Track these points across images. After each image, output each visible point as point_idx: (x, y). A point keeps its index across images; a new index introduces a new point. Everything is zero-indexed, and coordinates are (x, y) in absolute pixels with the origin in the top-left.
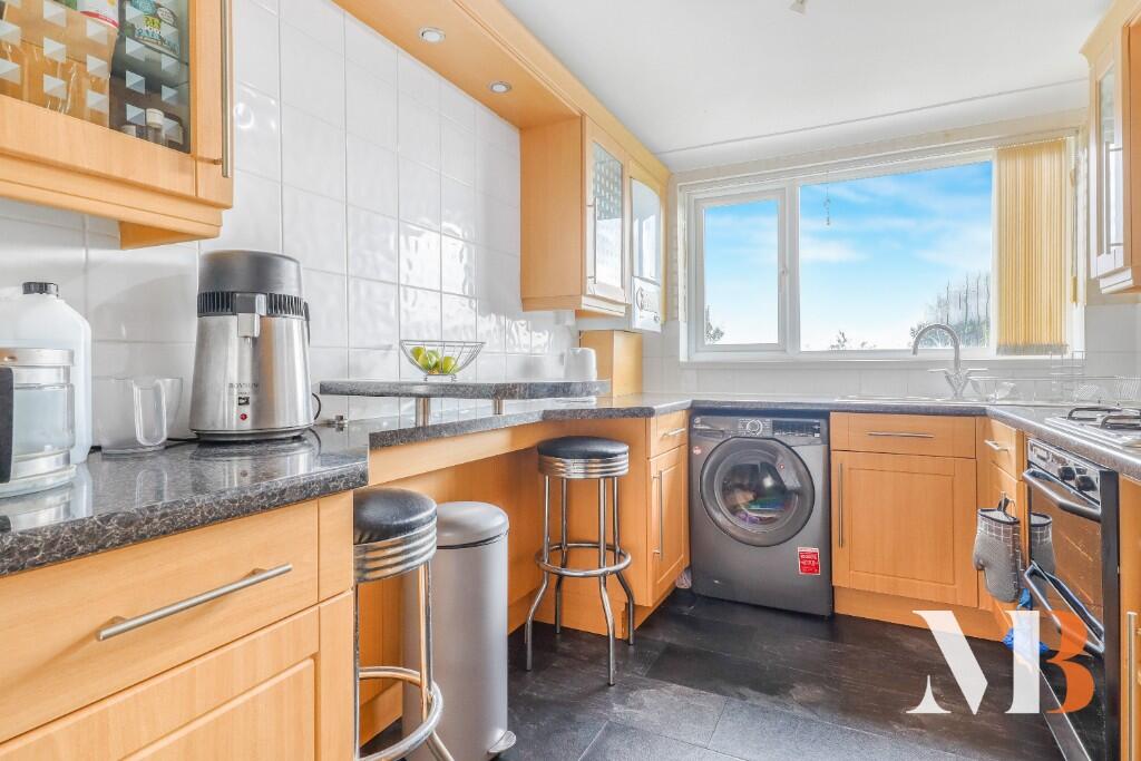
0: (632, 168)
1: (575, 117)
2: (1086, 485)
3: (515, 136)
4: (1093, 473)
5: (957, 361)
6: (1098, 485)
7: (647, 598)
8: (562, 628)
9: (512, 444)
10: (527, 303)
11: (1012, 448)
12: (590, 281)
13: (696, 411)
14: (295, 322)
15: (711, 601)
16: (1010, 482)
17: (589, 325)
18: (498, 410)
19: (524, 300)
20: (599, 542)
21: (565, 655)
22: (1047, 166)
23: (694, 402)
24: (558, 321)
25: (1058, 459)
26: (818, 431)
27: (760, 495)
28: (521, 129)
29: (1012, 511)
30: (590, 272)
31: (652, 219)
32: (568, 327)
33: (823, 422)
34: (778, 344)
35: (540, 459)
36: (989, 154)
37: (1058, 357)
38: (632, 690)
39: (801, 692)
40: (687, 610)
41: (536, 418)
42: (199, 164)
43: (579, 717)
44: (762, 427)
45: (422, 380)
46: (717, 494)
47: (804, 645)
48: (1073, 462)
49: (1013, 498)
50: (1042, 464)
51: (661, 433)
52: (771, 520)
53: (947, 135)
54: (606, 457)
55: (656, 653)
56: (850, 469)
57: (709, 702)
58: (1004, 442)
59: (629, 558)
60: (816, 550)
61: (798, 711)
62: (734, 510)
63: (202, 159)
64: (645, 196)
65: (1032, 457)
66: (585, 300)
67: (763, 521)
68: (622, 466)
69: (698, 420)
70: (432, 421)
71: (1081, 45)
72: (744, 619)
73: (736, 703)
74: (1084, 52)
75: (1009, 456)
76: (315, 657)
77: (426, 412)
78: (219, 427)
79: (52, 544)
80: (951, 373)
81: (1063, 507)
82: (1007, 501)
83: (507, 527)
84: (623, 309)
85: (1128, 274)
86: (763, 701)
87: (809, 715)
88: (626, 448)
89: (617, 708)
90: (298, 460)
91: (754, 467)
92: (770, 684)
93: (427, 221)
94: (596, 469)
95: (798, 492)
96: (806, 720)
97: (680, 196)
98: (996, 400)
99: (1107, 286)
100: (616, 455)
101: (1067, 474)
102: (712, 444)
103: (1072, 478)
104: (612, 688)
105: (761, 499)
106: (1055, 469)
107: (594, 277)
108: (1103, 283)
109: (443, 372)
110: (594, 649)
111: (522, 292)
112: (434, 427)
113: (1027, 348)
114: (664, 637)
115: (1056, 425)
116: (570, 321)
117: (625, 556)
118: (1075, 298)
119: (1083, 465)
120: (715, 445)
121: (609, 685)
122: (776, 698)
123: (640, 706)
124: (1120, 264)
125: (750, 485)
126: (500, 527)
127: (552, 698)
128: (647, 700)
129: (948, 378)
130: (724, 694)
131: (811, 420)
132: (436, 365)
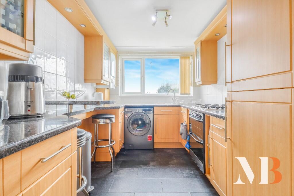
0: (111, 50)
1: (101, 36)
2: (201, 117)
3: (83, 38)
4: (202, 115)
5: (174, 96)
6: (202, 117)
7: (117, 150)
8: (96, 162)
9: (87, 116)
10: (86, 80)
11: (186, 112)
12: (104, 76)
13: (126, 107)
14: (41, 84)
15: (129, 150)
16: (185, 118)
17: (100, 87)
18: (85, 108)
19: (85, 80)
20: (109, 140)
21: (98, 167)
22: (187, 61)
23: (125, 105)
24: (92, 85)
25: (196, 113)
26: (152, 111)
27: (139, 125)
28: (84, 36)
29: (186, 123)
30: (104, 74)
31: (114, 61)
32: (94, 87)
33: (153, 109)
34: (140, 92)
35: (92, 120)
36: (179, 58)
37: (189, 96)
38: (118, 171)
39: (152, 164)
40: (125, 153)
41: (93, 110)
42: (26, 41)
43: (107, 179)
44: (140, 110)
45: (65, 100)
46: (131, 126)
47: (150, 155)
48: (198, 113)
49: (186, 121)
50: (192, 114)
51: (120, 112)
52: (142, 130)
53: (172, 53)
54: (110, 118)
55: (121, 163)
56: (158, 118)
57: (135, 169)
58: (184, 111)
59: (115, 142)
60: (151, 135)
61: (152, 167)
62: (134, 129)
63: (27, 40)
64: (113, 56)
65: (190, 113)
66: (102, 81)
67: (140, 131)
68: (114, 120)
69: (126, 109)
70: (73, 111)
71: (194, 42)
72: (136, 152)
73: (140, 169)
74: (195, 43)
75: (185, 114)
76: (71, 167)
77: (72, 108)
78: (18, 114)
79: (35, 140)
80: (173, 98)
81: (197, 121)
82: (185, 122)
83: (91, 137)
84: (108, 83)
85: (201, 82)
86: (145, 167)
87: (154, 167)
88: (114, 116)
89: (115, 176)
90: (42, 122)
91: (137, 119)
92: (145, 164)
93: (63, 58)
94: (108, 121)
95: (148, 124)
96: (154, 168)
97: (119, 57)
98: (181, 103)
99: (198, 84)
100: (112, 118)
101: (197, 115)
102: (129, 114)
103: (198, 116)
104: (112, 172)
105: (139, 126)
106: (195, 115)
107: (105, 75)
108: (197, 83)
109: (73, 98)
110: (105, 165)
111: (85, 77)
112: (74, 112)
113: (185, 94)
114: (121, 159)
115: (194, 107)
116: (95, 85)
117: (114, 142)
118: (191, 85)
119: (200, 113)
120: (130, 115)
121: (112, 171)
122: (147, 166)
123: (120, 174)
124: (200, 80)
125: (136, 123)
126: (90, 137)
127: (98, 177)
128: (121, 172)
129: (173, 99)
130: (137, 167)
131: (150, 108)
132: (71, 96)
